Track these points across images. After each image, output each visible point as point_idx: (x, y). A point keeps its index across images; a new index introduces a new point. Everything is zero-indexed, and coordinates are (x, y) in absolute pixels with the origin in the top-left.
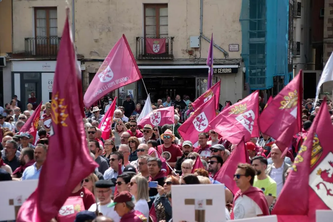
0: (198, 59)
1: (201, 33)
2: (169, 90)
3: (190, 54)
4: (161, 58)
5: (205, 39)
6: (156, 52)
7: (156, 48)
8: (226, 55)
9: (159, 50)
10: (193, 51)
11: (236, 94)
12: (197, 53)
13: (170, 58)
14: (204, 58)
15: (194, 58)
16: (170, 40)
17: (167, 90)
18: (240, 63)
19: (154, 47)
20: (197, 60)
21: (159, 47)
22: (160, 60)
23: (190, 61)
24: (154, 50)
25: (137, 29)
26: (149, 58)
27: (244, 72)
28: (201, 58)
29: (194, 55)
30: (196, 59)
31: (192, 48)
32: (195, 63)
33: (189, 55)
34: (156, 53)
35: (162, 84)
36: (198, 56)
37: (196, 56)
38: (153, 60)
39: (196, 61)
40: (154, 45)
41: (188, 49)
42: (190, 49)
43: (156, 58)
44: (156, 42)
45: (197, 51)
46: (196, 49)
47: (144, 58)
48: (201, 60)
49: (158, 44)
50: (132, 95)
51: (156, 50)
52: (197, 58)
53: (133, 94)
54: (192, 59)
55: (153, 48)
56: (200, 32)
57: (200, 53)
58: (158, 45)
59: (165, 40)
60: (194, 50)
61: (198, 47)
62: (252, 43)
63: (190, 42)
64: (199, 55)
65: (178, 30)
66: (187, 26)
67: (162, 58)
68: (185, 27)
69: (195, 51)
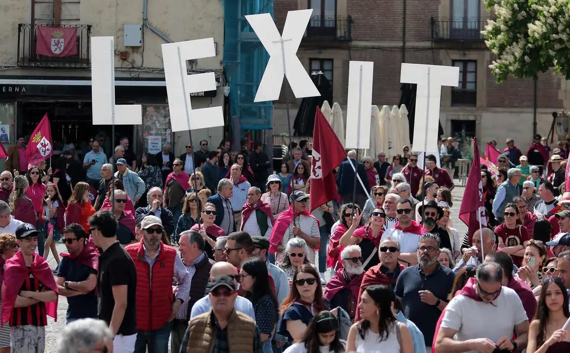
0: (139, 68)
1: (145, 20)
2: (67, 127)
3: (122, 59)
4: (67, 65)
5: (153, 31)
6: (58, 52)
7: (57, 45)
8: (193, 63)
9: (62, 48)
10: (129, 54)
11: (210, 137)
12: (136, 58)
13: (85, 65)
14: (150, 67)
15: (131, 66)
16: (85, 31)
17: (63, 127)
18: (219, 78)
19: (53, 43)
20: (136, 70)
21: (63, 45)
22: (64, 68)
23: (122, 71)
24: (53, 48)
25: (18, 9)
26: (44, 65)
27: (227, 95)
28: (144, 65)
29: (130, 60)
30: (133, 68)
31: (127, 47)
32: (133, 75)
33: (121, 61)
34: (56, 54)
35: (56, 114)
36: (138, 63)
37: (133, 62)
38: (50, 68)
39: (133, 71)
40: (53, 40)
41: (119, 48)
42: (123, 50)
43: (56, 65)
44: (58, 33)
45: (137, 53)
46: (135, 49)
47: (33, 65)
48: (143, 70)
49: (61, 38)
50: (6, 135)
51: (56, 49)
52: (135, 66)
53: (8, 132)
54: (126, 68)
55: (52, 46)
56: (144, 16)
57: (142, 57)
58: (62, 40)
59: (76, 30)
60: (130, 51)
61: (139, 45)
62: (246, 40)
63: (123, 36)
64: (141, 60)
65: (100, 12)
66: (118, 4)
67: (70, 65)
68: (113, 7)
69: (133, 52)
